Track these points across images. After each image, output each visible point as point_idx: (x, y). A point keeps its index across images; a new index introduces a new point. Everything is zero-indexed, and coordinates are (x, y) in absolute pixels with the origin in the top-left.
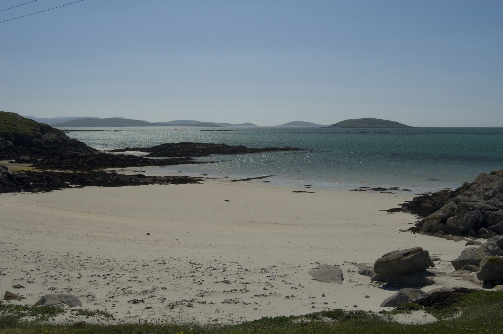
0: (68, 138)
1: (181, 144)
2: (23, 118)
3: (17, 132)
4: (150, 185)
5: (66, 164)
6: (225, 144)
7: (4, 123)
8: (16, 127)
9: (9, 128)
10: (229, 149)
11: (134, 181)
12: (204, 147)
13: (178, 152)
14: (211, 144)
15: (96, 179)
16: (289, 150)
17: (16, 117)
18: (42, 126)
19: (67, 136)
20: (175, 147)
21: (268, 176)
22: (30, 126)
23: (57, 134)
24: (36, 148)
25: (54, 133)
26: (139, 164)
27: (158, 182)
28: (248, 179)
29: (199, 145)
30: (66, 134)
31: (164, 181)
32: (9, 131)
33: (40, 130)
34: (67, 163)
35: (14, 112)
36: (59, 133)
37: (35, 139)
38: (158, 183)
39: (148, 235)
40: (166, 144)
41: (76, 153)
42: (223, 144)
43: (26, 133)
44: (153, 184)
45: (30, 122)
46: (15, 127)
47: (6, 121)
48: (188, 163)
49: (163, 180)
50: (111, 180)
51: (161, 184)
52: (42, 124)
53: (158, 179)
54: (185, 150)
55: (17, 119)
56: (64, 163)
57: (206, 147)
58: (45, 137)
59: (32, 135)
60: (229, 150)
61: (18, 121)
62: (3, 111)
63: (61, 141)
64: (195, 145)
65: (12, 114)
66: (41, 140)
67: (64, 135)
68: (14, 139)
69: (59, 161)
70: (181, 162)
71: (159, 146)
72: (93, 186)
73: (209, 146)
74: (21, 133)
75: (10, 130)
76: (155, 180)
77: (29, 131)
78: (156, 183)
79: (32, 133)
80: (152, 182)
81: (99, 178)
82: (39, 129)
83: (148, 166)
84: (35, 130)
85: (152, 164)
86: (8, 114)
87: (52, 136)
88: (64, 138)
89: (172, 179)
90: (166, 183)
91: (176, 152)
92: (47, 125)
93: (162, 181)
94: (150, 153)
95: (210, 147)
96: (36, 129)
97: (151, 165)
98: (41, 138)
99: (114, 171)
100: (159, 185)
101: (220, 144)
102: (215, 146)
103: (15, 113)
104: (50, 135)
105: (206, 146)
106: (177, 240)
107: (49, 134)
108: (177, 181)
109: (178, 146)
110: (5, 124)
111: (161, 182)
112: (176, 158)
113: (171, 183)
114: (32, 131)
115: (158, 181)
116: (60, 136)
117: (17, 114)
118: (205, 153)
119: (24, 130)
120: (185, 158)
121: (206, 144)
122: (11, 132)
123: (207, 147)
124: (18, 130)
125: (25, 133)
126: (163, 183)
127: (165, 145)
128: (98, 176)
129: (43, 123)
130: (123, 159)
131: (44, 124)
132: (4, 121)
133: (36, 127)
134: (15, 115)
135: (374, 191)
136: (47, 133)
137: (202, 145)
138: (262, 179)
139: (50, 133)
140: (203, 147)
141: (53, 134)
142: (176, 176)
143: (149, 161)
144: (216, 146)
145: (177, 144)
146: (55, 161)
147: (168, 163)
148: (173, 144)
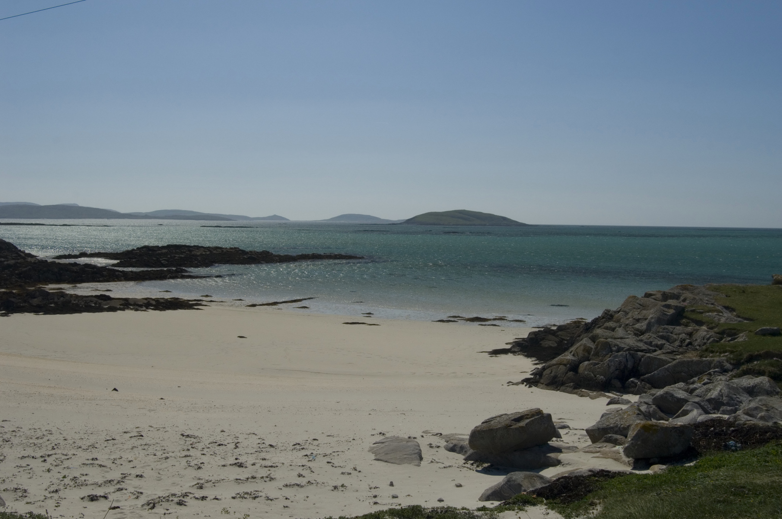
1: (169, 247)
4: (119, 312)
6: (238, 248)
10: (245, 256)
11: (93, 305)
12: (205, 252)
13: (165, 260)
14: (217, 248)
15: (30, 301)
16: (338, 258)
20: (160, 252)
21: (305, 299)
26: (101, 279)
27: (132, 307)
28: (275, 304)
29: (197, 249)
31: (141, 306)
38: (132, 309)
39: (114, 391)
40: (146, 248)
42: (235, 248)
44: (123, 310)
48: (179, 277)
49: (141, 303)
50: (55, 303)
51: (137, 310)
53: (132, 303)
54: (175, 257)
57: (208, 253)
60: (244, 258)
64: (191, 249)
70: (168, 276)
71: (133, 250)
72: (26, 314)
73: (214, 250)
76: (126, 304)
78: (128, 308)
80: (122, 307)
81: (36, 299)
83: (116, 281)
85: (122, 278)
89: (154, 303)
90: (144, 308)
91: (161, 260)
93: (138, 305)
94: (119, 261)
95: (215, 252)
97: (121, 281)
99: (61, 289)
100: (133, 312)
101: (231, 249)
102: (223, 251)
105: (209, 250)
106: (162, 399)
108: (162, 306)
109: (164, 251)
111: (137, 307)
112: (161, 270)
113: (152, 309)
115: (131, 305)
118: (207, 261)
120: (176, 270)
121: (208, 248)
123: (211, 251)
126: (140, 308)
127: (144, 249)
128: (35, 298)
130: (76, 270)
135: (468, 322)
137: (202, 249)
138: (296, 303)
142: (161, 298)
143: (117, 273)
144: (225, 250)
145: (163, 247)
147: (147, 277)
148: (158, 247)
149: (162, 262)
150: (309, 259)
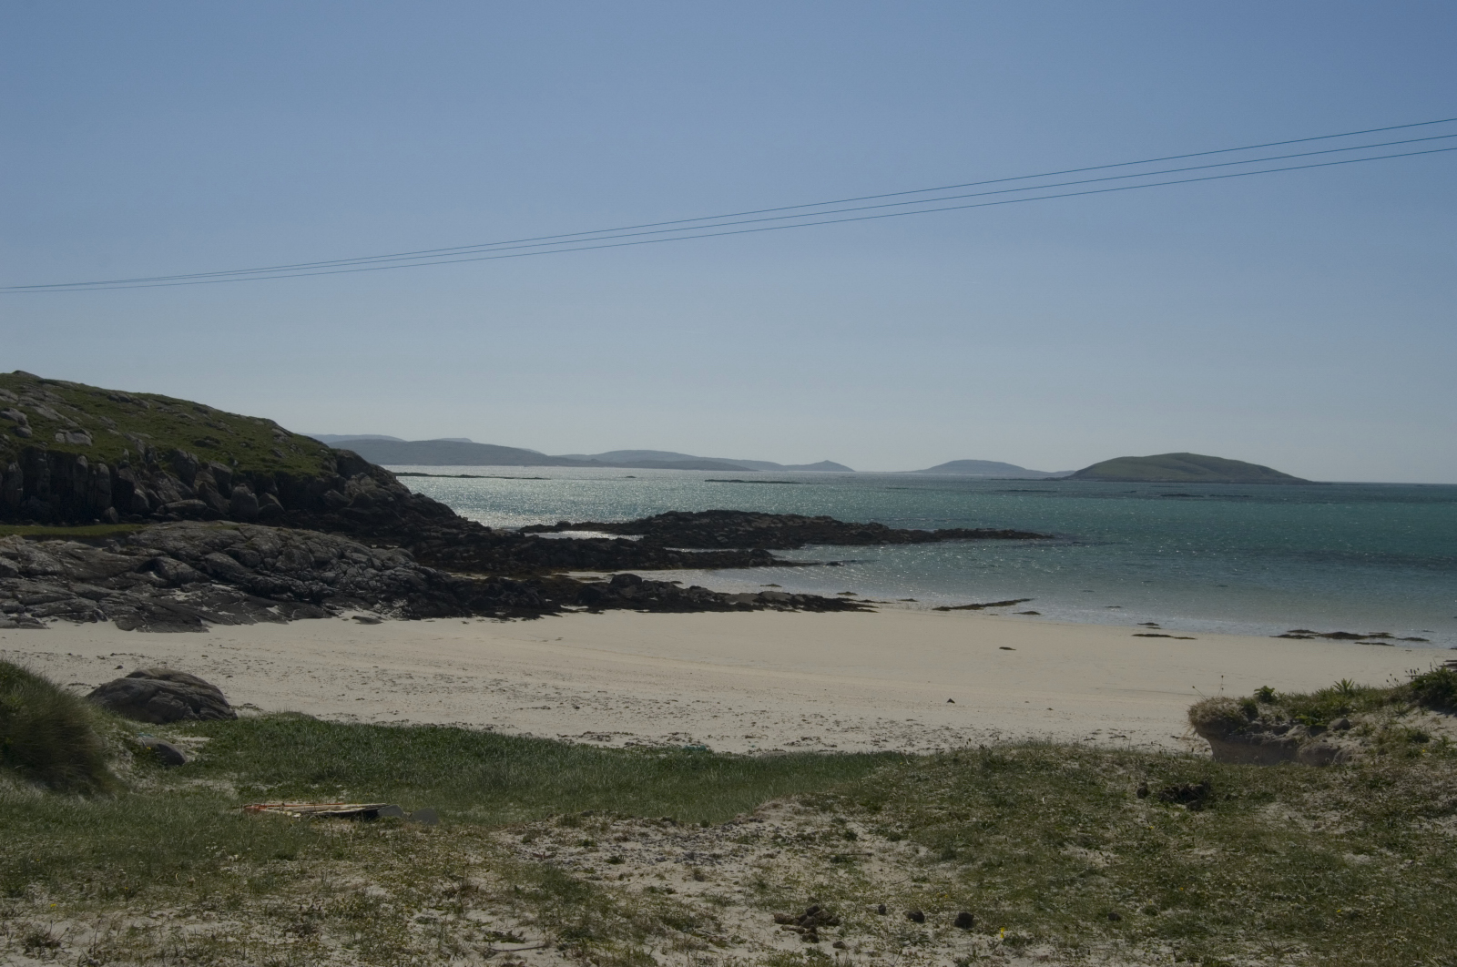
0: (407, 491)
1: (710, 514)
2: (289, 434)
3: (284, 470)
4: (755, 611)
5: (464, 558)
6: (830, 518)
7: (248, 445)
8: (280, 457)
9: (264, 460)
10: (853, 532)
11: (713, 600)
12: (774, 523)
13: (722, 535)
14: (793, 517)
16: (1011, 538)
17: (274, 430)
18: (342, 457)
19: (401, 485)
20: (697, 522)
21: (1019, 601)
22: (313, 454)
23: (377, 480)
24: (336, 516)
25: (371, 475)
27: (771, 605)
28: (976, 607)
29: (761, 518)
30: (401, 480)
31: (785, 603)
32: (265, 469)
33: (336, 466)
34: (465, 555)
35: (267, 417)
36: (386, 479)
37: (329, 492)
38: (773, 608)
39: (950, 703)
40: (674, 515)
41: (448, 530)
42: (825, 517)
43: (307, 474)
44: (760, 608)
45: (309, 446)
46: (276, 459)
47: (250, 439)
48: (769, 563)
49: (783, 599)
51: (780, 610)
52: (339, 450)
53: (770, 598)
55: (278, 436)
56: (458, 554)
57: (780, 525)
58: (352, 488)
59: (323, 480)
61: (280, 440)
62: (237, 413)
63: (391, 499)
64: (751, 517)
65: (261, 423)
66: (343, 495)
67: (396, 482)
68: (276, 489)
69: (446, 550)
70: (750, 562)
71: (650, 519)
73: (789, 521)
74: (294, 473)
75: (266, 466)
77: (314, 471)
78: (767, 607)
79: (322, 474)
80: (757, 604)
82: (334, 465)
84: (328, 469)
85: (680, 564)
86: (251, 421)
87: (366, 484)
88: (398, 492)
89: (802, 599)
90: (790, 608)
91: (714, 535)
92: (352, 453)
93: (779, 602)
95: (790, 523)
96: (326, 463)
98: (344, 489)
100: (775, 612)
101: (818, 518)
102: (804, 522)
103: (268, 420)
104: (362, 482)
105: (781, 521)
107: (360, 479)
108: (814, 606)
109: (705, 521)
110: (252, 449)
111: (779, 606)
112: (729, 552)
113: (803, 609)
114: (321, 471)
115: (770, 602)
116: (385, 484)
117: (273, 423)
118: (791, 539)
119: (300, 467)
120: (753, 552)
121: (778, 517)
122: (269, 471)
123: (784, 523)
124: (286, 467)
125: (303, 473)
126: (784, 607)
127: (670, 517)
129: (343, 447)
130: (606, 549)
131: (344, 451)
132: (247, 441)
133: (326, 459)
134: (269, 425)
135: (1331, 639)
136: (353, 477)
137: (767, 518)
139: (363, 477)
140: (773, 525)
141: (368, 479)
143: (671, 555)
144: (808, 521)
145: (701, 515)
146: (435, 549)
147: (719, 563)
148: (690, 513)
149: (719, 539)
150: (960, 537)
